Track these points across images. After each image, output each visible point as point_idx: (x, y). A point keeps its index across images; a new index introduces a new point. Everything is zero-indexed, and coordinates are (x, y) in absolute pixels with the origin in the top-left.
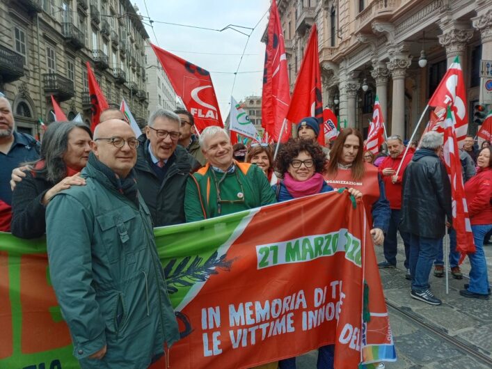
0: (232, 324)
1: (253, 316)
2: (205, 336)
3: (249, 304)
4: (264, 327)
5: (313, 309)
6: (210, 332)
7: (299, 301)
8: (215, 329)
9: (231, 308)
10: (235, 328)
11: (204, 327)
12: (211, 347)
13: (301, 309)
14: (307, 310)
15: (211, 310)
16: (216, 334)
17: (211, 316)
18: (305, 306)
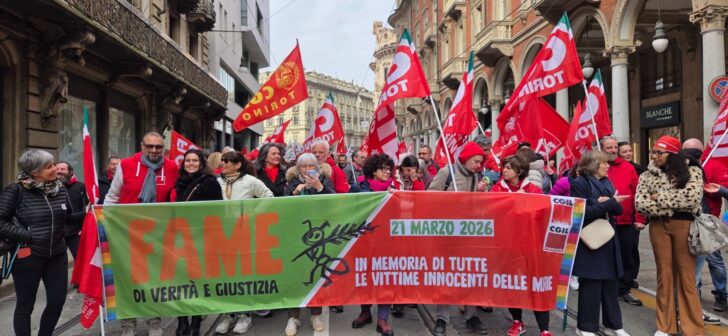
0: (373, 268)
1: (387, 265)
2: (357, 275)
3: (385, 258)
4: (395, 274)
5: (433, 271)
6: (360, 273)
7: (422, 264)
8: (363, 272)
9: (374, 259)
10: (375, 272)
11: (357, 269)
12: (360, 281)
13: (423, 270)
14: (428, 271)
15: (361, 259)
16: (364, 275)
17: (361, 264)
18: (426, 268)
